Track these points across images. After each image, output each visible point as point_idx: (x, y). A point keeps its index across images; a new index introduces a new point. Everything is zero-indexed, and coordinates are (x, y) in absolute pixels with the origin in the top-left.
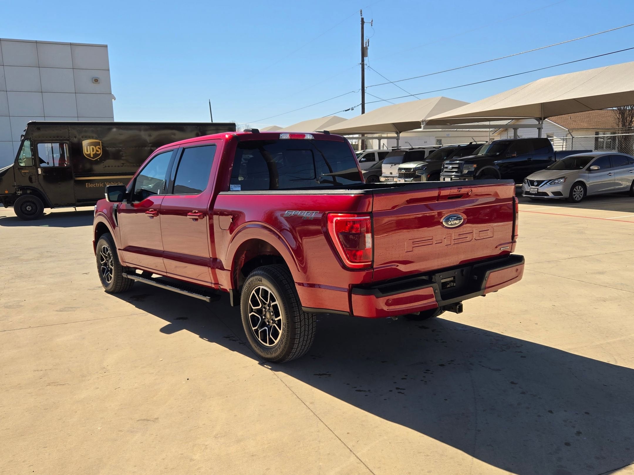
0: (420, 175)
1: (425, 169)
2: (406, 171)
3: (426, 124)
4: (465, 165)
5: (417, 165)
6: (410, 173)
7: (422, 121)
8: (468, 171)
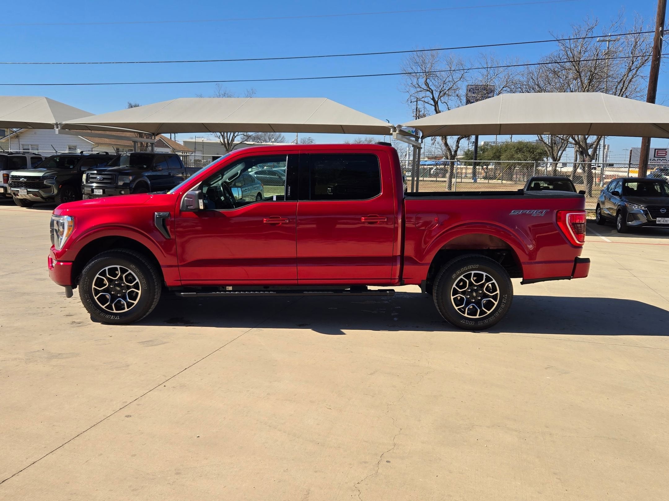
0: (50, 185)
1: (55, 179)
2: (29, 180)
3: (62, 127)
4: (119, 176)
5: (44, 173)
6: (35, 183)
7: (55, 124)
8: (123, 182)
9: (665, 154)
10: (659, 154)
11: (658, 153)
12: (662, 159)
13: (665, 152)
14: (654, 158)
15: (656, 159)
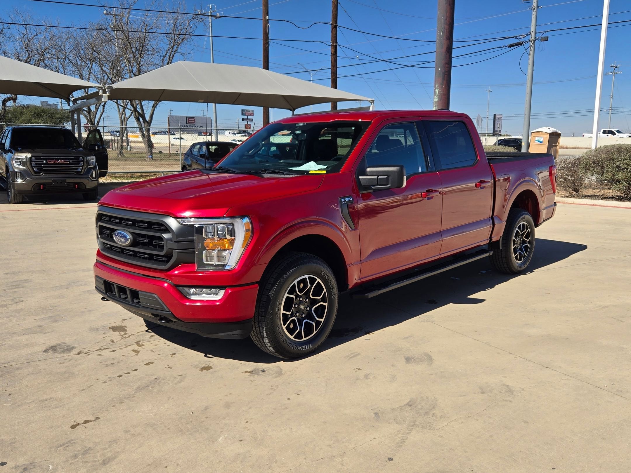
9: (194, 122)
10: (190, 122)
11: (189, 120)
12: (192, 125)
13: (193, 120)
14: (187, 125)
15: (188, 125)
